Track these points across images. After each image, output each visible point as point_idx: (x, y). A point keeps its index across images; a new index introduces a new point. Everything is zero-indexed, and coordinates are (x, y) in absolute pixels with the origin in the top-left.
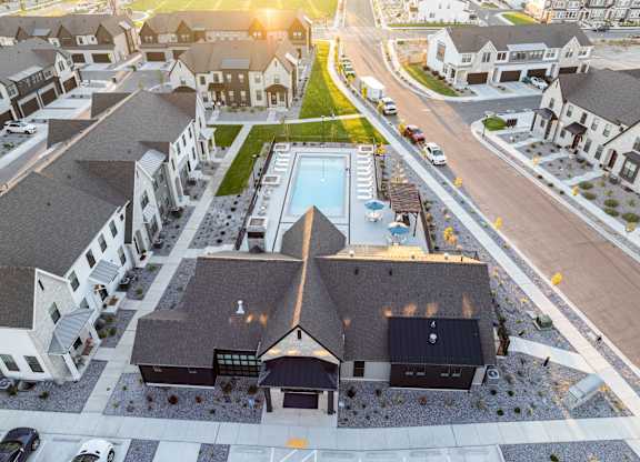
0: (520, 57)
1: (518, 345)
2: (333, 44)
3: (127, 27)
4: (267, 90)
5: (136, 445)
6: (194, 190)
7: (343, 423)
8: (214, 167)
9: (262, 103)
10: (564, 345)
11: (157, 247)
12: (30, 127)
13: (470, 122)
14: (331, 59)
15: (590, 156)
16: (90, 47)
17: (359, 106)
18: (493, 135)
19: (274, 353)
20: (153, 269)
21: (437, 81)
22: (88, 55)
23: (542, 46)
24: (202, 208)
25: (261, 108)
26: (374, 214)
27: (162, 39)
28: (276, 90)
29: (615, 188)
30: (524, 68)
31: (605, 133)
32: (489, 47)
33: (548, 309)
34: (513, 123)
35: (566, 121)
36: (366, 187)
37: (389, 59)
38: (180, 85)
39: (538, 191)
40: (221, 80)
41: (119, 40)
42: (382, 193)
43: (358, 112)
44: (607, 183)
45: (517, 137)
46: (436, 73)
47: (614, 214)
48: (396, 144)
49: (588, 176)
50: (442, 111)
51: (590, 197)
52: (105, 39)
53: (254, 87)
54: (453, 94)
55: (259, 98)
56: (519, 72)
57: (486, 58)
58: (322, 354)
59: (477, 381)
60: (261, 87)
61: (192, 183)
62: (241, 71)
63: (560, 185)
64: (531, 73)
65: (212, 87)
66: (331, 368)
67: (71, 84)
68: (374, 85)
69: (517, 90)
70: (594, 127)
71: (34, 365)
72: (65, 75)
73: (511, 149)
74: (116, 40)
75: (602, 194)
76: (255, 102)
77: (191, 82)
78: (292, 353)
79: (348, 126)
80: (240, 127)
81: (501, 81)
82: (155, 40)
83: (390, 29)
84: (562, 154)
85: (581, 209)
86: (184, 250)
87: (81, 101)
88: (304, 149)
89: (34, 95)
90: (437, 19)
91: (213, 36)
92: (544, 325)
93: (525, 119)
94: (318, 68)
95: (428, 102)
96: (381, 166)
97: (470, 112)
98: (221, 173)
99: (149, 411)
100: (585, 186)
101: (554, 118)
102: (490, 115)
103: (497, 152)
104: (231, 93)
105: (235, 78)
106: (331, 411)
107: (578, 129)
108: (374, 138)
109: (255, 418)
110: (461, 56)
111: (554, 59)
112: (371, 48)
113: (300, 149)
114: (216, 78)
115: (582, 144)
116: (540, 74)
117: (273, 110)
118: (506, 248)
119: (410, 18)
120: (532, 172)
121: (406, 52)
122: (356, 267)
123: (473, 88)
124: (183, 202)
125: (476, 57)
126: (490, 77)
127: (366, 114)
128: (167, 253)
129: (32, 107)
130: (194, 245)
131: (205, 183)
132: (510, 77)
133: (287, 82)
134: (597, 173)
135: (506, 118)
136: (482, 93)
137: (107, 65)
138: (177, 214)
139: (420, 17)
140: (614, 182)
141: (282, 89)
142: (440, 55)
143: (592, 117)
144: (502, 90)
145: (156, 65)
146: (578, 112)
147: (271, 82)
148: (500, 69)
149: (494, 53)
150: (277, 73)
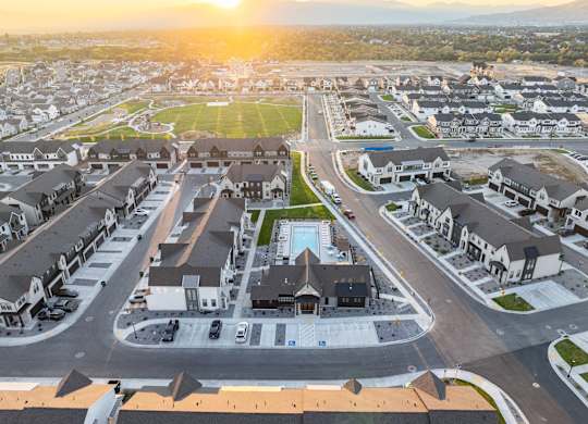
0: (410, 168)
1: (382, 296)
2: (303, 156)
3: (176, 147)
4: (272, 191)
5: (254, 325)
6: (247, 243)
7: (322, 317)
8: (252, 232)
9: (269, 198)
10: (402, 296)
12: (147, 212)
13: (379, 207)
14: (302, 166)
15: (432, 224)
17: (321, 198)
18: (389, 214)
19: (299, 294)
20: (240, 275)
21: (363, 181)
23: (422, 162)
24: (252, 251)
25: (268, 200)
26: (331, 252)
27: (201, 155)
28: (276, 191)
29: (440, 239)
30: (412, 174)
32: (390, 164)
33: (397, 284)
34: (401, 207)
35: (422, 207)
36: (327, 240)
37: (337, 166)
39: (405, 241)
40: (247, 186)
42: (333, 244)
43: (320, 201)
44: (437, 237)
45: (401, 215)
46: (363, 177)
47: (436, 250)
48: (340, 220)
49: (430, 234)
50: (366, 200)
51: (429, 243)
52: (166, 155)
53: (265, 189)
54: (373, 190)
55: (268, 195)
56: (410, 177)
57: (390, 170)
58: (315, 293)
59: (367, 306)
60: (268, 189)
61: (244, 240)
62: (258, 182)
63: (417, 238)
64: (416, 176)
65: (242, 190)
66: (318, 298)
67: (154, 185)
68: (329, 186)
69: (408, 187)
70: (432, 211)
71: (214, 304)
73: (397, 221)
74: (171, 155)
75: (433, 242)
76: (265, 197)
77: (231, 187)
78: (305, 293)
79: (315, 210)
80: (259, 211)
81: (400, 181)
82: (197, 156)
83: (338, 141)
84: (421, 223)
85: (423, 248)
86: (249, 269)
87: (164, 195)
88: (295, 223)
90: (368, 134)
91: (232, 154)
92: (395, 289)
93: (405, 204)
94: (296, 173)
95: (358, 195)
96: (333, 230)
97: (380, 200)
98: (256, 235)
99: (256, 317)
100: (428, 238)
101: (417, 206)
102: (390, 202)
103: (390, 223)
104: (252, 193)
105: (255, 185)
106: (318, 314)
107: (427, 212)
108: (330, 217)
109: (293, 316)
110: (376, 169)
111: (428, 169)
112: (326, 158)
113: (293, 223)
114: (245, 185)
115: (429, 218)
116: (422, 177)
117: (275, 201)
118: (386, 265)
119: (351, 133)
120: (404, 232)
121: (347, 161)
122: (325, 267)
123: (383, 186)
124: (243, 249)
125: (384, 170)
126: (393, 180)
127: (325, 203)
128: (243, 269)
130: (253, 266)
131: (250, 241)
132: (403, 179)
133: (283, 188)
134: (435, 232)
135: (398, 204)
136: (389, 189)
137: (166, 170)
138: (242, 254)
139: (357, 133)
140: (440, 236)
141: (281, 190)
142: (365, 167)
143: (431, 207)
144: (400, 186)
145: (197, 171)
146: (426, 204)
147: (274, 187)
148: (399, 175)
149: (394, 168)
150: (277, 182)
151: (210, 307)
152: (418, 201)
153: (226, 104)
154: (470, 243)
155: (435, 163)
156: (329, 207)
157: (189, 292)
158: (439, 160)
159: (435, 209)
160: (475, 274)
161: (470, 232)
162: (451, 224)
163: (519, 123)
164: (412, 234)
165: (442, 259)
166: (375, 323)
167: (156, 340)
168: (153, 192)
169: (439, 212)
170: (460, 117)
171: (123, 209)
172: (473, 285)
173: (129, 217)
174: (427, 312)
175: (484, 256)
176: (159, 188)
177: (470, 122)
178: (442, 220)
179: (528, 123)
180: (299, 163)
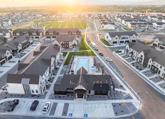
0: (123, 38)
1: (116, 89)
2: (86, 35)
3: (42, 31)
4: (73, 45)
5: (54, 103)
6: (59, 64)
7: (87, 100)
8: (63, 60)
9: (71, 48)
11: (54, 74)
12: (25, 52)
13: (113, 51)
14: (85, 38)
15: (134, 58)
16: (35, 35)
17: (91, 48)
18: (117, 54)
19: (76, 88)
20: (53, 78)
21: (107, 43)
22: (34, 37)
23: (128, 36)
24: (61, 67)
25: (71, 49)
26: (93, 69)
27: (50, 34)
28: (74, 45)
29: (138, 64)
30: (124, 40)
31: (136, 54)
32: (117, 36)
34: (121, 52)
35: (130, 51)
36: (92, 63)
37: (97, 38)
38: (55, 44)
39: (124, 64)
40: (63, 43)
41: (41, 34)
42: (95, 65)
43: (90, 49)
44: (137, 63)
45: (121, 54)
46: (107, 41)
47: (137, 69)
48: (98, 56)
49: (134, 62)
50: (107, 49)
51: (134, 66)
52: (38, 34)
53: (70, 45)
54: (110, 46)
55: (71, 47)
56: (124, 41)
57: (116, 38)
58: (84, 88)
59: (109, 94)
60: (71, 44)
61: (59, 63)
62: (67, 42)
63: (129, 63)
64: (126, 41)
65: (61, 44)
66: (85, 91)
67: (32, 43)
68: (94, 44)
69: (123, 45)
70: (135, 52)
72: (31, 42)
73: (120, 57)
74: (40, 34)
75: (136, 65)
76: (70, 47)
77: (58, 43)
78: (79, 88)
79: (88, 52)
80: (67, 52)
81: (120, 43)
82: (49, 34)
83: (98, 31)
84: (130, 58)
85: (132, 68)
86: (59, 75)
87: (34, 47)
88: (80, 57)
89: (26, 46)
90: (108, 29)
91: (61, 33)
93: (123, 51)
94: (82, 40)
95: (104, 47)
96: (95, 60)
97: (113, 49)
99: (56, 99)
100: (133, 63)
101: (128, 51)
102: (117, 50)
103: (117, 57)
104: (65, 46)
105: (66, 43)
106: (85, 98)
107: (132, 53)
108: (93, 55)
109: (73, 99)
110: (111, 38)
111: (130, 39)
112: (94, 36)
113: (79, 57)
114: (62, 43)
115: (133, 56)
116: (128, 41)
117: (74, 49)
118: (117, 74)
119: (102, 29)
120: (123, 61)
121: (101, 37)
122: (89, 76)
123: (114, 44)
124: (58, 66)
125: (114, 38)
126: (117, 42)
127: (92, 50)
128: (56, 75)
129: (25, 48)
130: (60, 74)
131: (61, 63)
132: (121, 42)
133: (76, 44)
134: (135, 61)
135: (120, 50)
136: (116, 45)
137: (38, 39)
138: (57, 69)
139: (104, 29)
140: (138, 63)
141: (76, 45)
142: (107, 38)
143: (134, 51)
144: (120, 44)
145: (49, 39)
146: (132, 50)
147: (73, 44)
148: (120, 41)
149: (118, 38)
150: (74, 42)
151: (35, 93)
152: (128, 49)
153: (64, 21)
154: (152, 66)
155: (132, 36)
156: (93, 51)
157: (25, 86)
158: (134, 35)
159: (136, 52)
160: (156, 79)
161: (153, 61)
162: (143, 58)
163: (159, 26)
164: (126, 62)
165: (140, 72)
166: (113, 104)
167: (5, 111)
168: (31, 45)
169: (138, 53)
170: (139, 24)
171: (16, 50)
172: (156, 84)
173: (19, 54)
174: (138, 98)
175: (160, 71)
176: (34, 44)
177: (142, 25)
178: (139, 56)
179: (162, 26)
180: (84, 37)
